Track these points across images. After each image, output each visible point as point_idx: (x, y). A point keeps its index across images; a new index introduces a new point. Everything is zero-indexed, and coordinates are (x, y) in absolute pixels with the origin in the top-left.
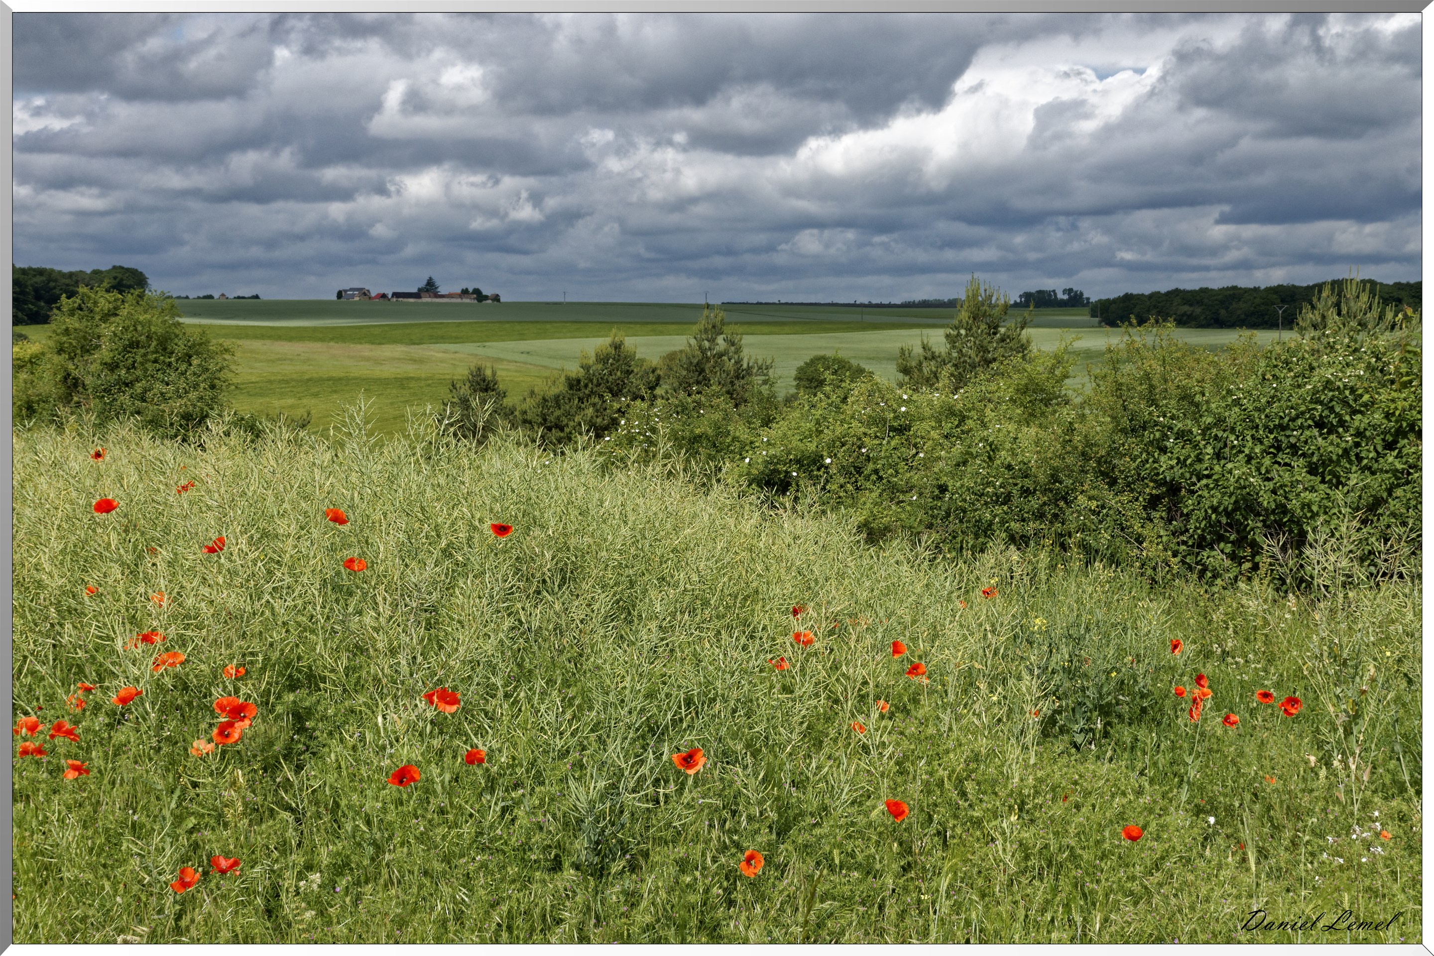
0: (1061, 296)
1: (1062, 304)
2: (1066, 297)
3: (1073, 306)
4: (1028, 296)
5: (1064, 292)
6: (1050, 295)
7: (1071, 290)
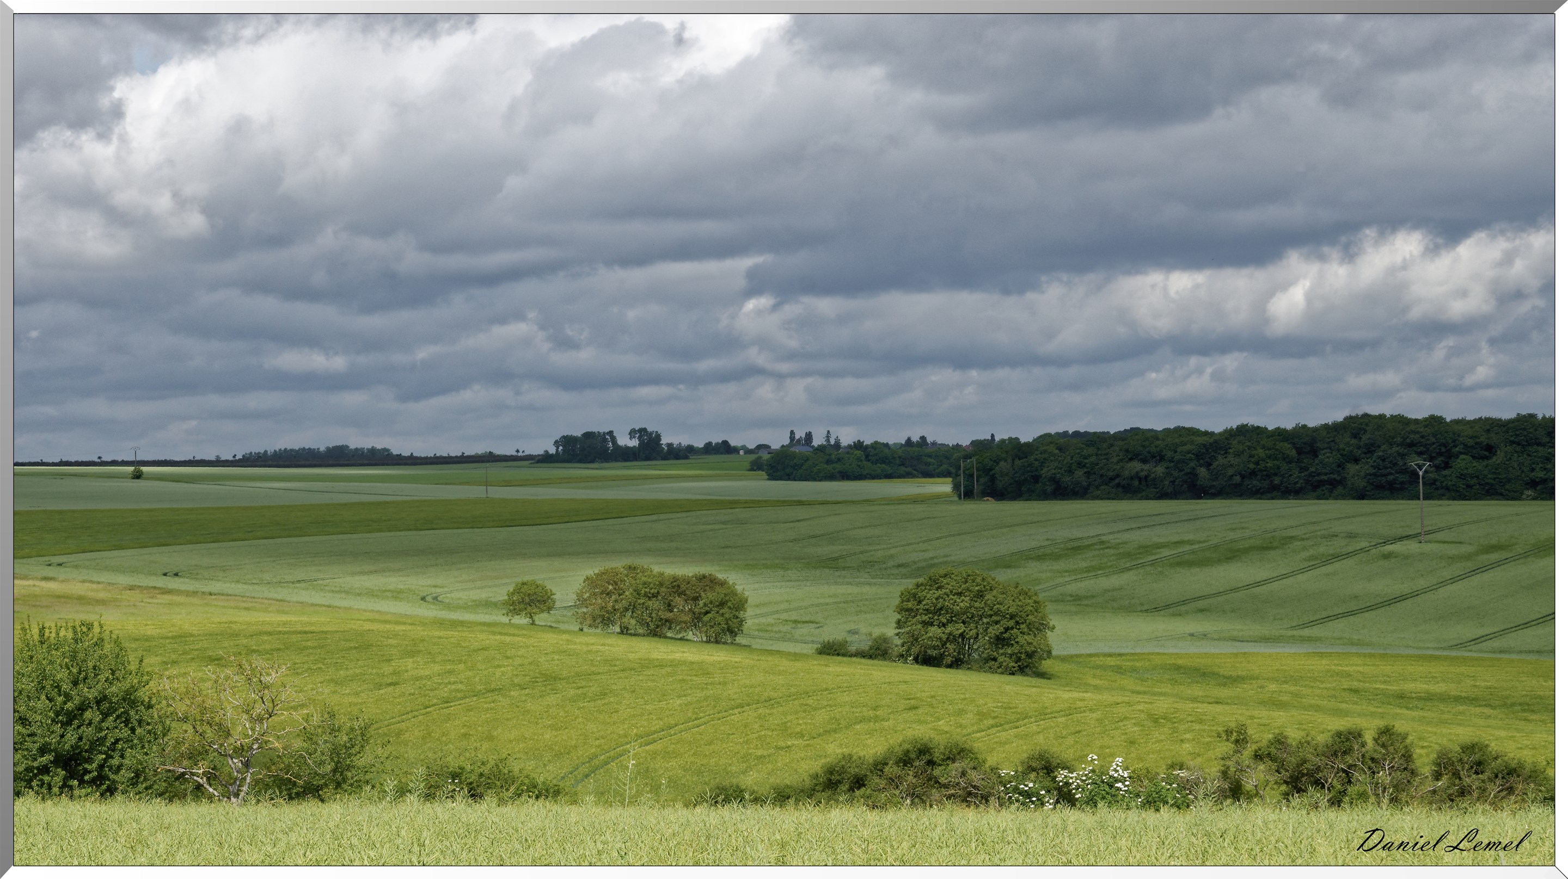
0: (624, 440)
1: (626, 455)
2: (634, 443)
3: (648, 458)
4: (567, 442)
5: (632, 433)
6: (605, 440)
7: (643, 431)
